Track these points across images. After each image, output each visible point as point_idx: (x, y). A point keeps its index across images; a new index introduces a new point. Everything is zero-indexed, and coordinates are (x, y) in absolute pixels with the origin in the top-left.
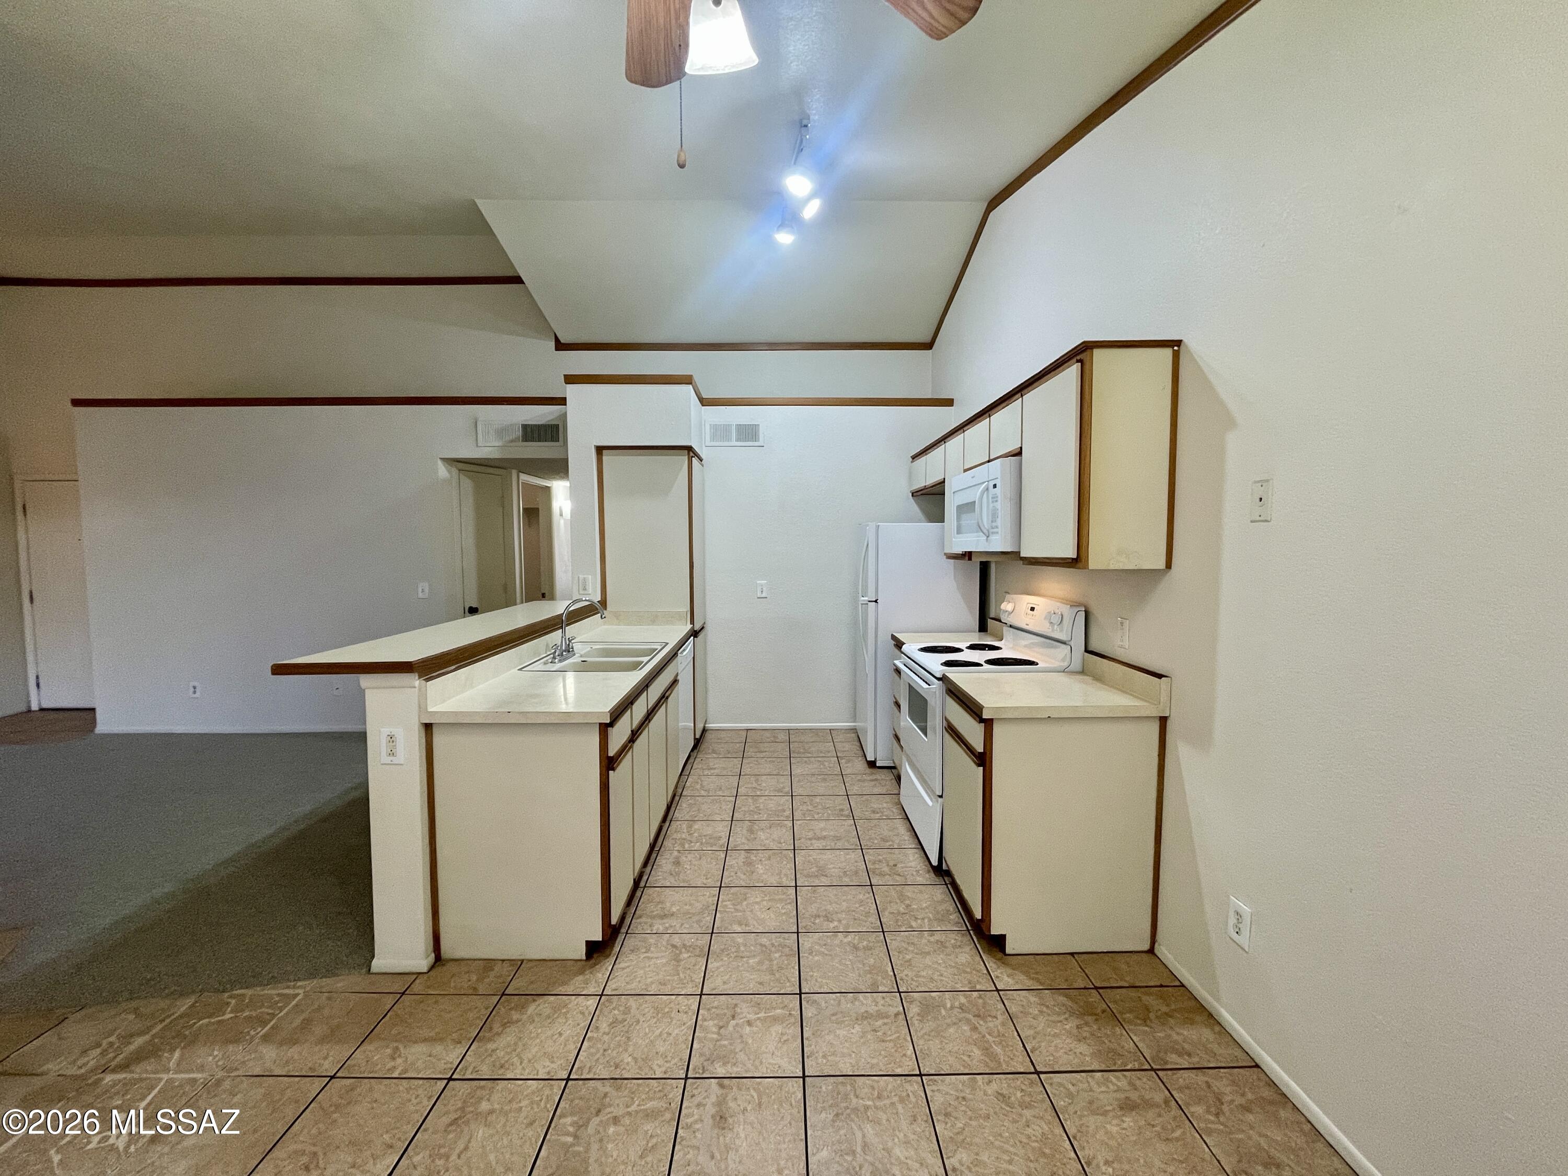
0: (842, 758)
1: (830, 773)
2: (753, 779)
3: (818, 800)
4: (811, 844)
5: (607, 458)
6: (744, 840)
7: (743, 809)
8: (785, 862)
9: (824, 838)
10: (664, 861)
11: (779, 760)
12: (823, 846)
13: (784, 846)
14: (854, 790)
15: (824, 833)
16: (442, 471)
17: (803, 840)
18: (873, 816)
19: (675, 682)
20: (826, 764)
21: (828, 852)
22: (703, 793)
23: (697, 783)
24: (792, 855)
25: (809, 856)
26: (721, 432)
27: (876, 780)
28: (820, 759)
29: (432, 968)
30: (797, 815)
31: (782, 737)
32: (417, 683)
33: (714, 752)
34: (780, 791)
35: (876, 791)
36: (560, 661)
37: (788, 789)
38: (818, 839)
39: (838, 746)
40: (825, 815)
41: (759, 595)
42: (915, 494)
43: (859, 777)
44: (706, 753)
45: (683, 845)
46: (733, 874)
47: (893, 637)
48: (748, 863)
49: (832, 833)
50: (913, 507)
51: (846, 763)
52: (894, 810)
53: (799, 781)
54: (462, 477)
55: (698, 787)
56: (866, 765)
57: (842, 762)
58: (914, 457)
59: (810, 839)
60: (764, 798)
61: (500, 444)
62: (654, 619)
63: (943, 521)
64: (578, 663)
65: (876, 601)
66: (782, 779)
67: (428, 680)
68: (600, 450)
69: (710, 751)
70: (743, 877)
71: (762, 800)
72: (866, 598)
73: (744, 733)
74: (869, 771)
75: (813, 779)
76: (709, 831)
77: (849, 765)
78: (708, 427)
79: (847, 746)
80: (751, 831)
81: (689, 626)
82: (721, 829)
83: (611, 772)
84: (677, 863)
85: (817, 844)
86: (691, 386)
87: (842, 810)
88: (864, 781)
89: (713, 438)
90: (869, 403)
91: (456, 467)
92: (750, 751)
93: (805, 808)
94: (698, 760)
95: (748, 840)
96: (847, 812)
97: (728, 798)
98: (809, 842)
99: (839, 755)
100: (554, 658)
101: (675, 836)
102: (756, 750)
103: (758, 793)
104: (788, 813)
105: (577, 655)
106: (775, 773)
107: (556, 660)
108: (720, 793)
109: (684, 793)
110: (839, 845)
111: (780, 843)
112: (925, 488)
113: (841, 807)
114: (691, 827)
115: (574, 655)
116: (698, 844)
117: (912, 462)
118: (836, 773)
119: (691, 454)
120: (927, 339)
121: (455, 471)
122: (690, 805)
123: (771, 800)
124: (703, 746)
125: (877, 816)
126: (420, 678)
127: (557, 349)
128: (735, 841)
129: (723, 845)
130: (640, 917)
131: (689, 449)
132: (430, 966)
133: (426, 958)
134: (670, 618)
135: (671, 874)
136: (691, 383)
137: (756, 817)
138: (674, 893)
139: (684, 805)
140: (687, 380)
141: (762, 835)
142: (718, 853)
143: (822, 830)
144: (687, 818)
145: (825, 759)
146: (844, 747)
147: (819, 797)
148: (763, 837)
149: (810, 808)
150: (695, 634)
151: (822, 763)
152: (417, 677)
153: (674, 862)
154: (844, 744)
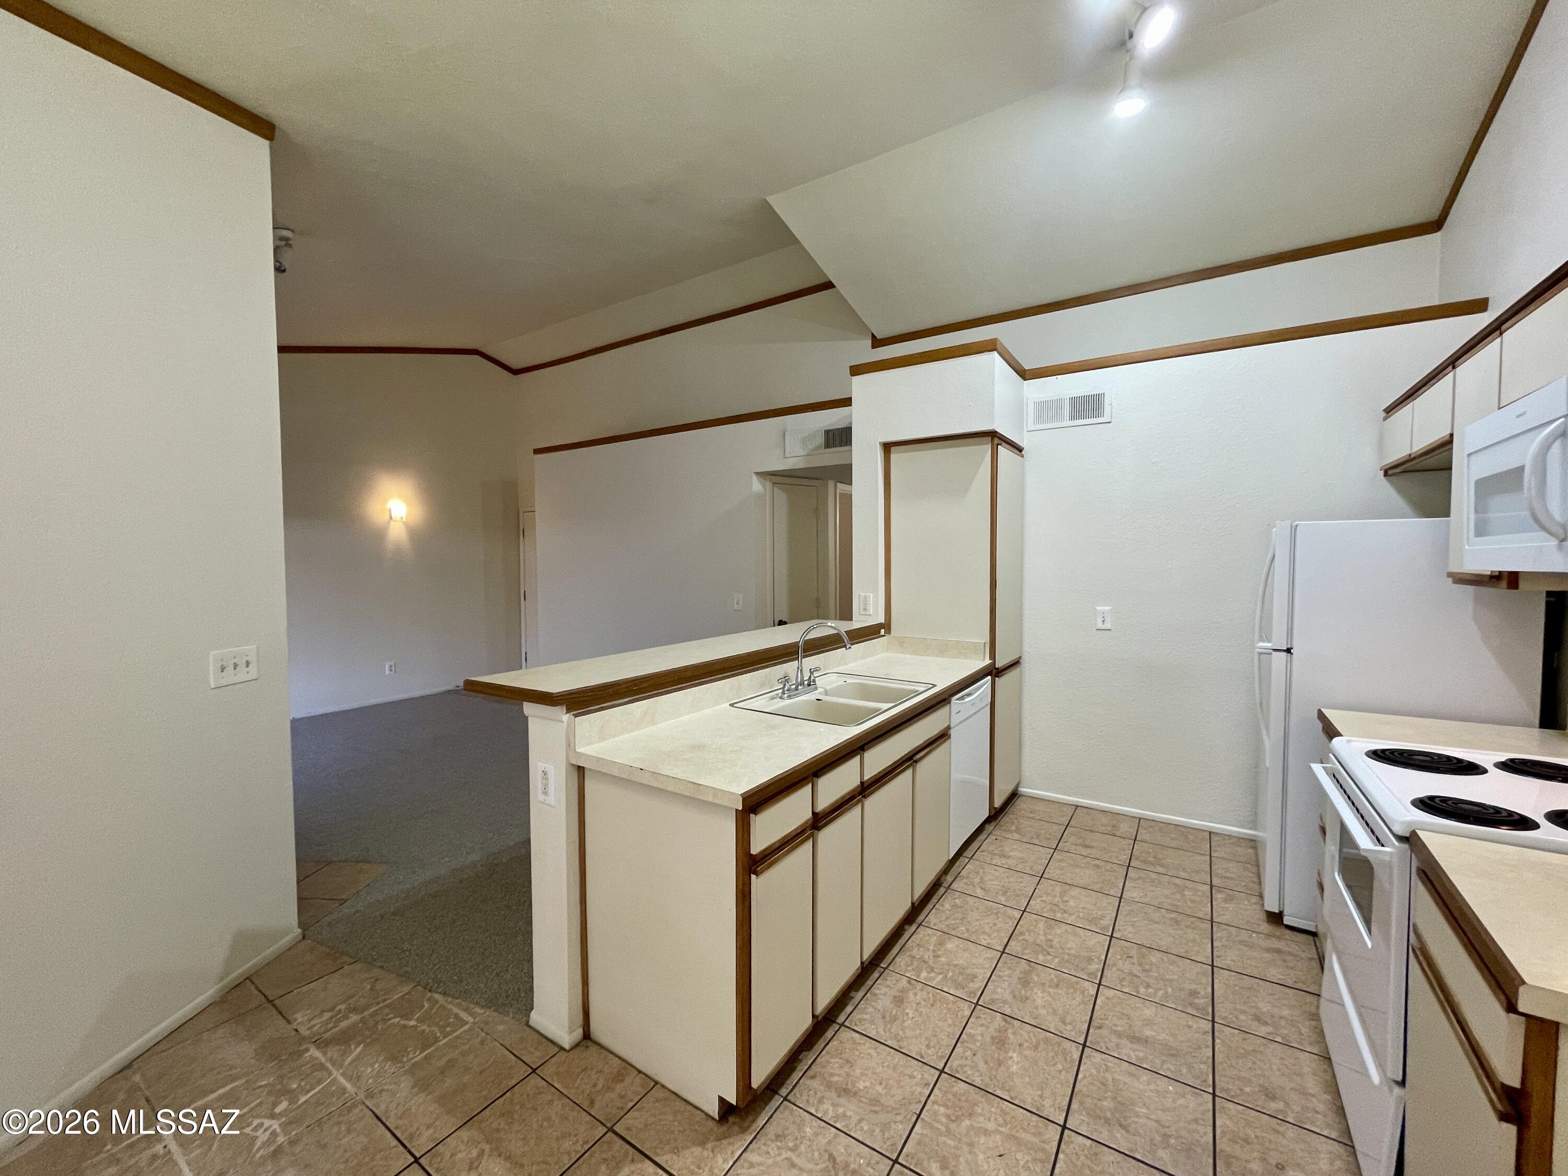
0: (1221, 889)
1: (1189, 912)
2: (1058, 889)
3: (1154, 957)
4: (1118, 1045)
5: (895, 457)
6: (1008, 996)
7: (1027, 937)
8: (1059, 1067)
9: (1145, 1041)
10: (884, 990)
11: (1109, 866)
12: (1138, 1058)
13: (1068, 1031)
14: (1226, 958)
15: (1148, 1032)
16: (757, 485)
17: (1104, 1032)
18: (1255, 1027)
19: (943, 736)
20: (1187, 893)
21: (1145, 1077)
22: (979, 892)
23: (977, 873)
24: (1076, 1056)
25: (1107, 1069)
26: (1046, 410)
27: (1278, 951)
28: (1177, 881)
29: (577, 1046)
30: (1111, 976)
31: (1126, 828)
32: (566, 717)
33: (1018, 830)
34: (1094, 920)
35: (1274, 973)
36: (789, 697)
37: (1108, 922)
38: (1134, 1039)
39: (1218, 868)
40: (1161, 993)
41: (1100, 626)
42: (1390, 472)
43: (1244, 936)
44: (1005, 830)
45: (918, 971)
46: (969, 1053)
47: (1321, 716)
48: (1000, 1042)
49: (1162, 1036)
50: (1387, 491)
51: (1226, 901)
52: (1304, 1030)
53: (1130, 913)
54: (776, 489)
55: (977, 880)
56: (1263, 916)
57: (1218, 896)
58: (1390, 410)
59: (1119, 1035)
60: (1064, 927)
61: (804, 453)
62: (943, 649)
63: (1447, 514)
64: (812, 701)
65: (1288, 651)
66: (1104, 901)
67: (576, 716)
68: (887, 447)
69: (1014, 828)
70: (982, 1065)
71: (1060, 930)
72: (1269, 645)
73: (1070, 811)
74: (1265, 927)
75: (1156, 916)
76: (962, 959)
77: (1230, 906)
78: (1031, 408)
79: (1234, 869)
80: (1025, 982)
81: (988, 661)
82: (982, 962)
83: (753, 877)
84: (899, 1001)
85: (1129, 1051)
86: (995, 352)
87: (1193, 994)
88: (1251, 946)
89: (1039, 418)
90: (1296, 335)
91: (770, 481)
92: (1070, 840)
93: (1127, 967)
94: (992, 837)
95: (1014, 997)
96: (1203, 1001)
97: (1010, 911)
98: (1114, 1039)
99: (1215, 882)
100: (783, 693)
101: (915, 952)
102: (1079, 841)
103: (1059, 916)
104: (1096, 967)
105: (819, 690)
106: (1096, 887)
107: (786, 695)
108: (1002, 899)
109: (954, 886)
110: (1169, 1068)
111: (1064, 1022)
112: (1410, 459)
113: (1193, 987)
114: (941, 943)
115: (816, 689)
116: (940, 977)
117: (1385, 419)
118: (1200, 915)
119: (996, 441)
120: (1433, 213)
121: (768, 485)
122: (954, 906)
123: (1075, 934)
124: (1005, 819)
125: (1263, 1030)
126: (568, 711)
127: (874, 347)
128: (994, 992)
129: (974, 993)
130: (813, 1077)
131: (993, 435)
132: (573, 1044)
133: (571, 1033)
134: (961, 650)
135: (884, 1017)
136: (995, 349)
137: (1041, 957)
138: (873, 1052)
139: (947, 906)
140: (990, 346)
141: (1039, 997)
142: (961, 1004)
143: (1149, 1022)
144: (942, 926)
145: (1190, 885)
146: (1227, 870)
147: (1158, 954)
148: (1039, 1002)
149: (1135, 972)
150: (994, 672)
151: (1181, 890)
152: (565, 711)
153: (895, 997)
154: (1230, 865)
